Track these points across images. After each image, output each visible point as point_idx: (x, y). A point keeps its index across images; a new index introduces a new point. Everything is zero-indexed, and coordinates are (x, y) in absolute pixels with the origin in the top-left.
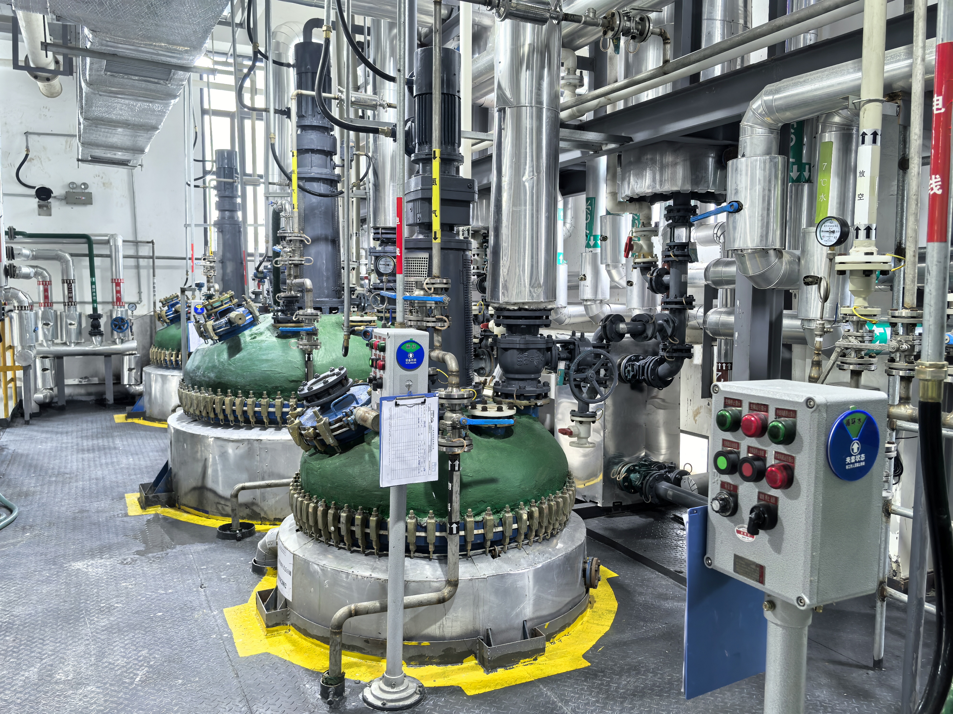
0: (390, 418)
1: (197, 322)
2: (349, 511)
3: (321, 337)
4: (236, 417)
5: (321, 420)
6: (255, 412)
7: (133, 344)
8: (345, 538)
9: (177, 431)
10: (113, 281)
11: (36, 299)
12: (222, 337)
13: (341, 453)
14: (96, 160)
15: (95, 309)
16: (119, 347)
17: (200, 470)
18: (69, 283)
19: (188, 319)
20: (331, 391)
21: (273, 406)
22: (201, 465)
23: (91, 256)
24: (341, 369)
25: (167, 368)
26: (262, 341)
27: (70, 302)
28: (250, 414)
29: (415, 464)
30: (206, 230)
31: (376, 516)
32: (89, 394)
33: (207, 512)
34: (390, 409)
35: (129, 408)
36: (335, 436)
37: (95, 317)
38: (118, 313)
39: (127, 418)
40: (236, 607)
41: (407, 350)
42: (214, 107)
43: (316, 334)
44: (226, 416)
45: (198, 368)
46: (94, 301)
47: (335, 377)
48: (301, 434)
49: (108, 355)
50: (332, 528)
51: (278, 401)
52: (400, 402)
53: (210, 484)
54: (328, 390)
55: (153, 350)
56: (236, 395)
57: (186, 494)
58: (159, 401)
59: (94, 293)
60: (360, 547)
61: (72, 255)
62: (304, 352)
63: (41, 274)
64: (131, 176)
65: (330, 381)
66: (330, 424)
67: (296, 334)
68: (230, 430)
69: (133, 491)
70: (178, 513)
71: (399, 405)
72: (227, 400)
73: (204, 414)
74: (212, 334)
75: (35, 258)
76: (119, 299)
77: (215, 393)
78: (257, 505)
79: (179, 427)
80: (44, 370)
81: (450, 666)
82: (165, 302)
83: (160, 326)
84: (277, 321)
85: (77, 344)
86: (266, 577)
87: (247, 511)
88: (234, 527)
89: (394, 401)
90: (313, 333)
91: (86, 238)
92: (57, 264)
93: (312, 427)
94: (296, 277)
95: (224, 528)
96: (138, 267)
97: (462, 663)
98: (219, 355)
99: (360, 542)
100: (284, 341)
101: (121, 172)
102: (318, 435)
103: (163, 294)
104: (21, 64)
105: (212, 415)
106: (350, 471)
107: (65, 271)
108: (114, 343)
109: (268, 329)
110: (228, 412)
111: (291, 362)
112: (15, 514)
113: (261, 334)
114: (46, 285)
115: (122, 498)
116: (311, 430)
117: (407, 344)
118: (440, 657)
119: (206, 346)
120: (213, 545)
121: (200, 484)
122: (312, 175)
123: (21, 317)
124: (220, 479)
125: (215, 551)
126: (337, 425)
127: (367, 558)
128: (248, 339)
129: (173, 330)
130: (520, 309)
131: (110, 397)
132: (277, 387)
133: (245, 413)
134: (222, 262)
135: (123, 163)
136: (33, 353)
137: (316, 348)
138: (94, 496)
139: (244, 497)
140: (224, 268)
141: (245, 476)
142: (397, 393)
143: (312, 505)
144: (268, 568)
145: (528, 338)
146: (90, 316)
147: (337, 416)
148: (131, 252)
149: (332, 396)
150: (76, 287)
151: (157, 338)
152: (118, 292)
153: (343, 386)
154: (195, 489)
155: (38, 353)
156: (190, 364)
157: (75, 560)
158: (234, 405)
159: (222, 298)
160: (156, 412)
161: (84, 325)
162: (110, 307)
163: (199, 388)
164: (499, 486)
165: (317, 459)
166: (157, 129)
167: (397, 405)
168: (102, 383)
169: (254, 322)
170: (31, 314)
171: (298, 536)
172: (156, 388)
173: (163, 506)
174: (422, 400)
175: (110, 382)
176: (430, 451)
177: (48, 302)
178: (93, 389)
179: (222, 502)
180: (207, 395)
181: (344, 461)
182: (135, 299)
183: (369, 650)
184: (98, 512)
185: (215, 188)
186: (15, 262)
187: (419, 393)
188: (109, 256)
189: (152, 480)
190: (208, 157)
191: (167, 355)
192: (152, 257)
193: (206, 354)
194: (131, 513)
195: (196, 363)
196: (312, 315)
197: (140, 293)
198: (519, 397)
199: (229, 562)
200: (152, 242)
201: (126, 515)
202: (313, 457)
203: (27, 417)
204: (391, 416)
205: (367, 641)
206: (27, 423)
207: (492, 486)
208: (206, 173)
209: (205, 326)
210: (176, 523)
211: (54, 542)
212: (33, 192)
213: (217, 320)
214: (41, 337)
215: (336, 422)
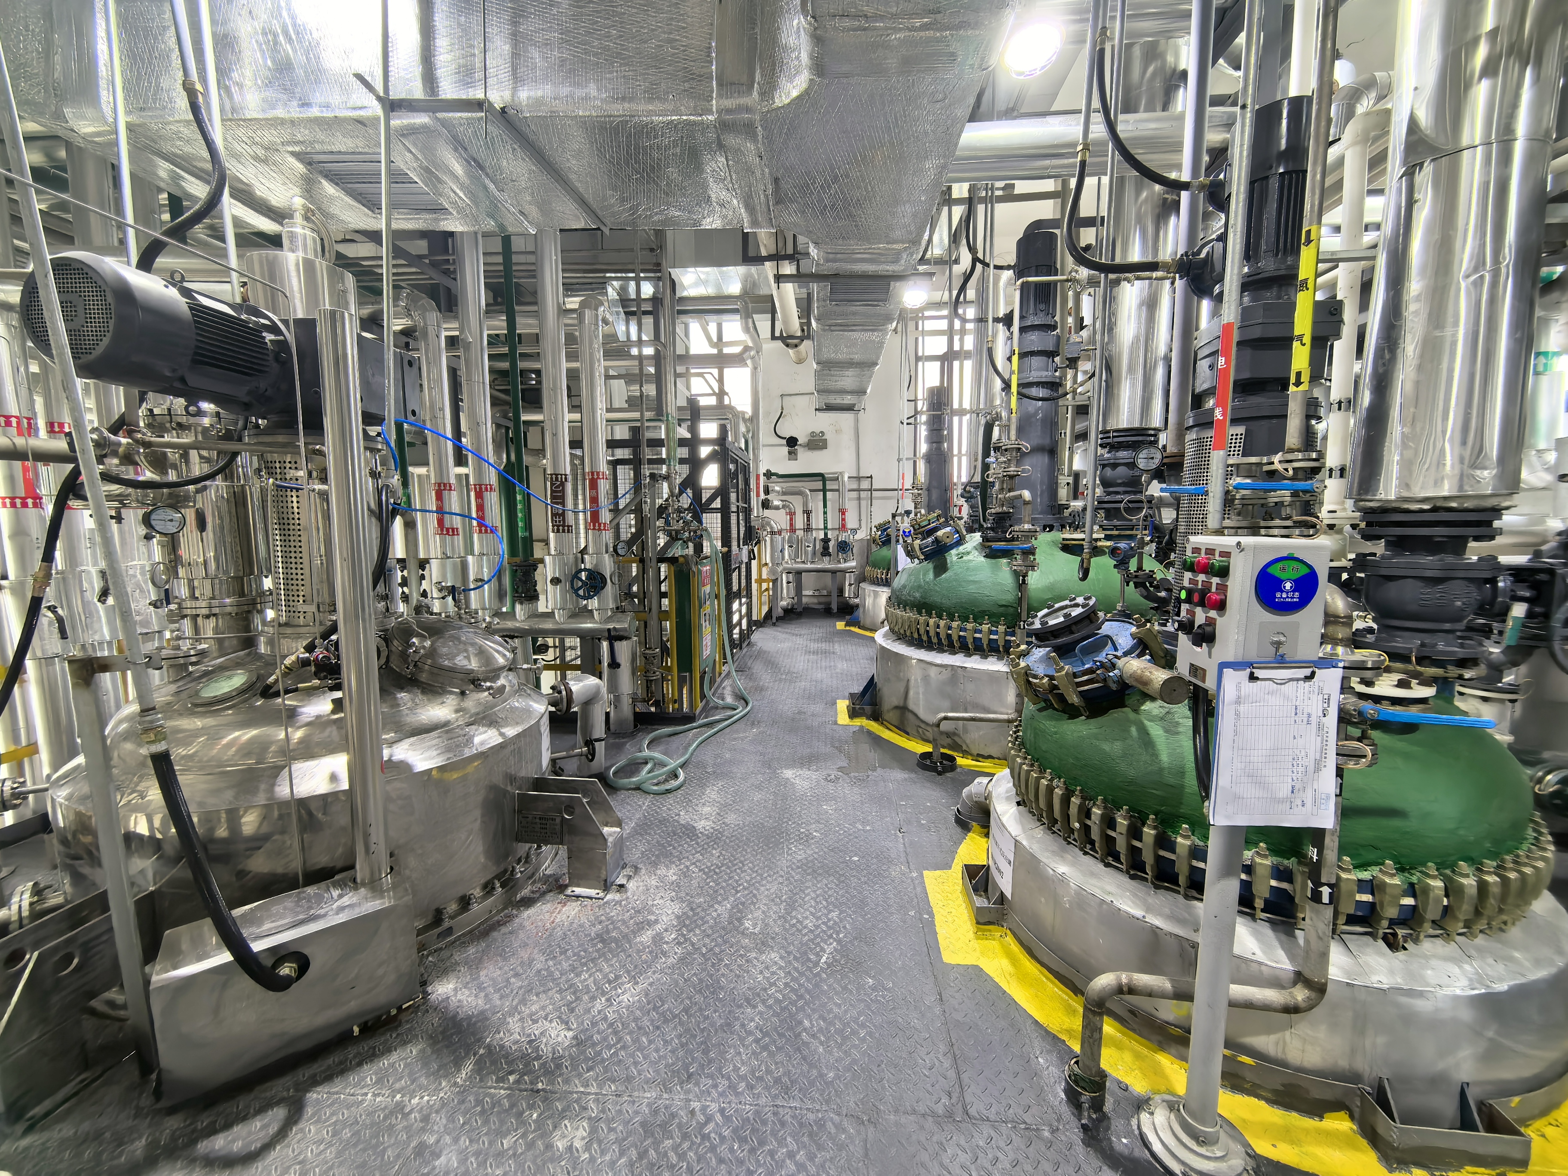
0: (1238, 701)
1: (905, 542)
2: (1105, 808)
3: (1039, 557)
4: (939, 639)
5: (1062, 668)
6: (960, 637)
7: (853, 564)
8: (1097, 845)
9: (883, 648)
10: (840, 510)
11: (784, 527)
12: (928, 557)
13: (1088, 717)
14: (829, 408)
15: (826, 534)
16: (843, 566)
17: (902, 690)
18: (808, 513)
19: (898, 541)
20: (1074, 628)
21: (980, 632)
22: (904, 684)
23: (824, 491)
24: (1089, 598)
25: (879, 585)
26: (970, 561)
27: (808, 529)
28: (955, 638)
29: (1284, 791)
30: (915, 462)
31: (1155, 828)
32: (820, 603)
33: (908, 734)
34: (1238, 687)
35: (848, 617)
36: (1080, 692)
37: (826, 540)
38: (843, 537)
39: (846, 625)
40: (938, 872)
41: (1282, 576)
42: (927, 353)
43: (1033, 554)
44: (929, 637)
45: (904, 587)
46: (826, 528)
47: (1080, 610)
48: (1029, 682)
49: (834, 572)
50: (1077, 825)
51: (985, 627)
52: (1258, 673)
53: (911, 706)
54: (1071, 625)
55: (868, 568)
56: (940, 617)
57: (888, 711)
58: (871, 613)
59: (825, 521)
60: (1122, 864)
61: (811, 491)
62: (1016, 574)
63: (788, 507)
64: (857, 421)
65: (1073, 614)
66: (1075, 675)
67: (1007, 554)
68: (934, 653)
69: (844, 698)
70: (881, 728)
71: (1257, 679)
72: (932, 621)
73: (908, 633)
74: (919, 553)
75: (784, 493)
76: (844, 526)
77: (920, 613)
78: (959, 736)
79: (884, 644)
80: (788, 583)
81: (1294, 1114)
82: (879, 527)
83: (874, 548)
84: (985, 539)
85: (812, 562)
86: (970, 834)
87: (949, 741)
88: (935, 758)
89: (1248, 670)
90: (1031, 552)
91: (821, 476)
92: (800, 497)
93: (1047, 676)
94: (1010, 491)
95: (925, 756)
96: (859, 499)
97: (1321, 1117)
98: (924, 575)
99: (1123, 858)
100: (993, 561)
101: (847, 417)
102: (1056, 687)
103: (878, 519)
104: (777, 334)
105: (916, 636)
106: (1106, 747)
107: (805, 504)
108: (839, 562)
109: (975, 548)
110: (932, 634)
111: (1000, 584)
112: (749, 708)
113: (968, 553)
114: (792, 514)
115: (834, 703)
116: (1046, 680)
117: (1279, 565)
118: (1275, 1092)
119: (912, 565)
120: (913, 775)
121: (901, 704)
122: (1031, 379)
123: (772, 540)
124: (921, 703)
125: (915, 783)
126: (1085, 678)
127: (1133, 882)
128: (955, 558)
129: (885, 552)
130: (1435, 509)
131: (834, 607)
132: (984, 611)
133: (949, 636)
134: (928, 490)
135: (850, 408)
136: (780, 569)
137: (1033, 570)
138: (811, 697)
139: (945, 726)
140: (929, 495)
141: (947, 704)
142: (1252, 656)
143: (1044, 782)
144: (974, 824)
145: (1450, 559)
146: (822, 540)
147: (1084, 664)
148: (855, 486)
149: (1077, 636)
150: (813, 516)
151: (871, 559)
152: (843, 520)
153: (1092, 622)
154: (896, 707)
155: (784, 569)
156: (898, 582)
157: (788, 767)
158: (938, 627)
159: (930, 517)
160: (868, 622)
161: (817, 547)
162: (837, 532)
163: (904, 607)
164: (1412, 824)
165: (1051, 718)
166: (877, 364)
167: (1252, 678)
168: (829, 595)
169: (960, 541)
170: (778, 538)
171: (1020, 812)
172: (869, 602)
173: (868, 718)
174: (1307, 672)
175: (835, 594)
176: (1317, 769)
177: (793, 530)
178: (822, 600)
179: (923, 725)
180: (911, 615)
181: (1095, 731)
182: (856, 526)
183: (1135, 1026)
184: (813, 715)
185: (925, 423)
186: (769, 497)
187: (1297, 658)
188: (838, 490)
189: (861, 689)
190: (920, 396)
191: (879, 573)
192: (870, 490)
193: (912, 573)
194: (840, 722)
195: (902, 582)
196: (1030, 531)
197: (860, 520)
198: (1420, 661)
199: (930, 801)
200: (871, 477)
201: (836, 723)
202: (1044, 713)
203: (774, 620)
204: (1239, 697)
205: (1132, 1012)
206: (774, 624)
207: (1396, 823)
208: (916, 412)
209: (912, 545)
210: (877, 740)
211: (773, 742)
212: (784, 442)
213: (924, 539)
214: (787, 557)
215: (1085, 673)
